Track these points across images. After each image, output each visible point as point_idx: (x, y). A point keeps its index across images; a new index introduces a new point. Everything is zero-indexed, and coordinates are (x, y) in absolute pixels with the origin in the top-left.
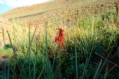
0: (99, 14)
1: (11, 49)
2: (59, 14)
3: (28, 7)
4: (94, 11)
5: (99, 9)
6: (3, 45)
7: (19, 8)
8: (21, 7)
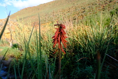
0: (107, 10)
1: (18, 48)
2: (65, 13)
3: (35, 7)
4: (102, 7)
5: (107, 5)
6: (11, 44)
7: (26, 9)
8: (29, 8)
